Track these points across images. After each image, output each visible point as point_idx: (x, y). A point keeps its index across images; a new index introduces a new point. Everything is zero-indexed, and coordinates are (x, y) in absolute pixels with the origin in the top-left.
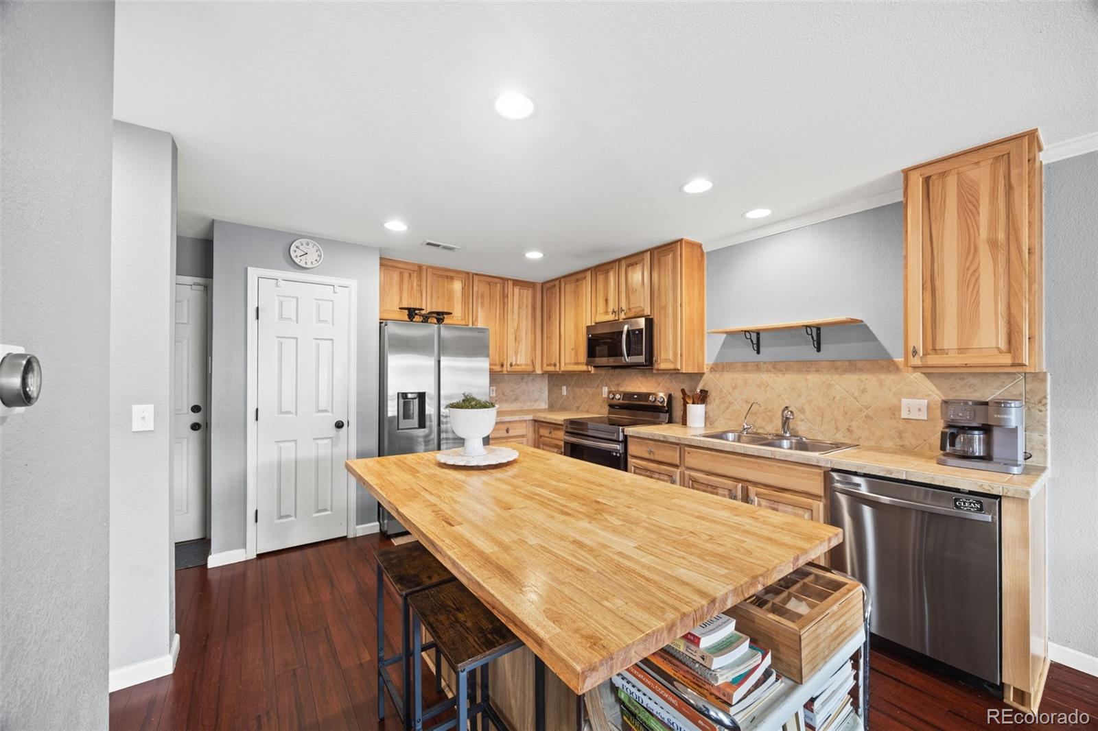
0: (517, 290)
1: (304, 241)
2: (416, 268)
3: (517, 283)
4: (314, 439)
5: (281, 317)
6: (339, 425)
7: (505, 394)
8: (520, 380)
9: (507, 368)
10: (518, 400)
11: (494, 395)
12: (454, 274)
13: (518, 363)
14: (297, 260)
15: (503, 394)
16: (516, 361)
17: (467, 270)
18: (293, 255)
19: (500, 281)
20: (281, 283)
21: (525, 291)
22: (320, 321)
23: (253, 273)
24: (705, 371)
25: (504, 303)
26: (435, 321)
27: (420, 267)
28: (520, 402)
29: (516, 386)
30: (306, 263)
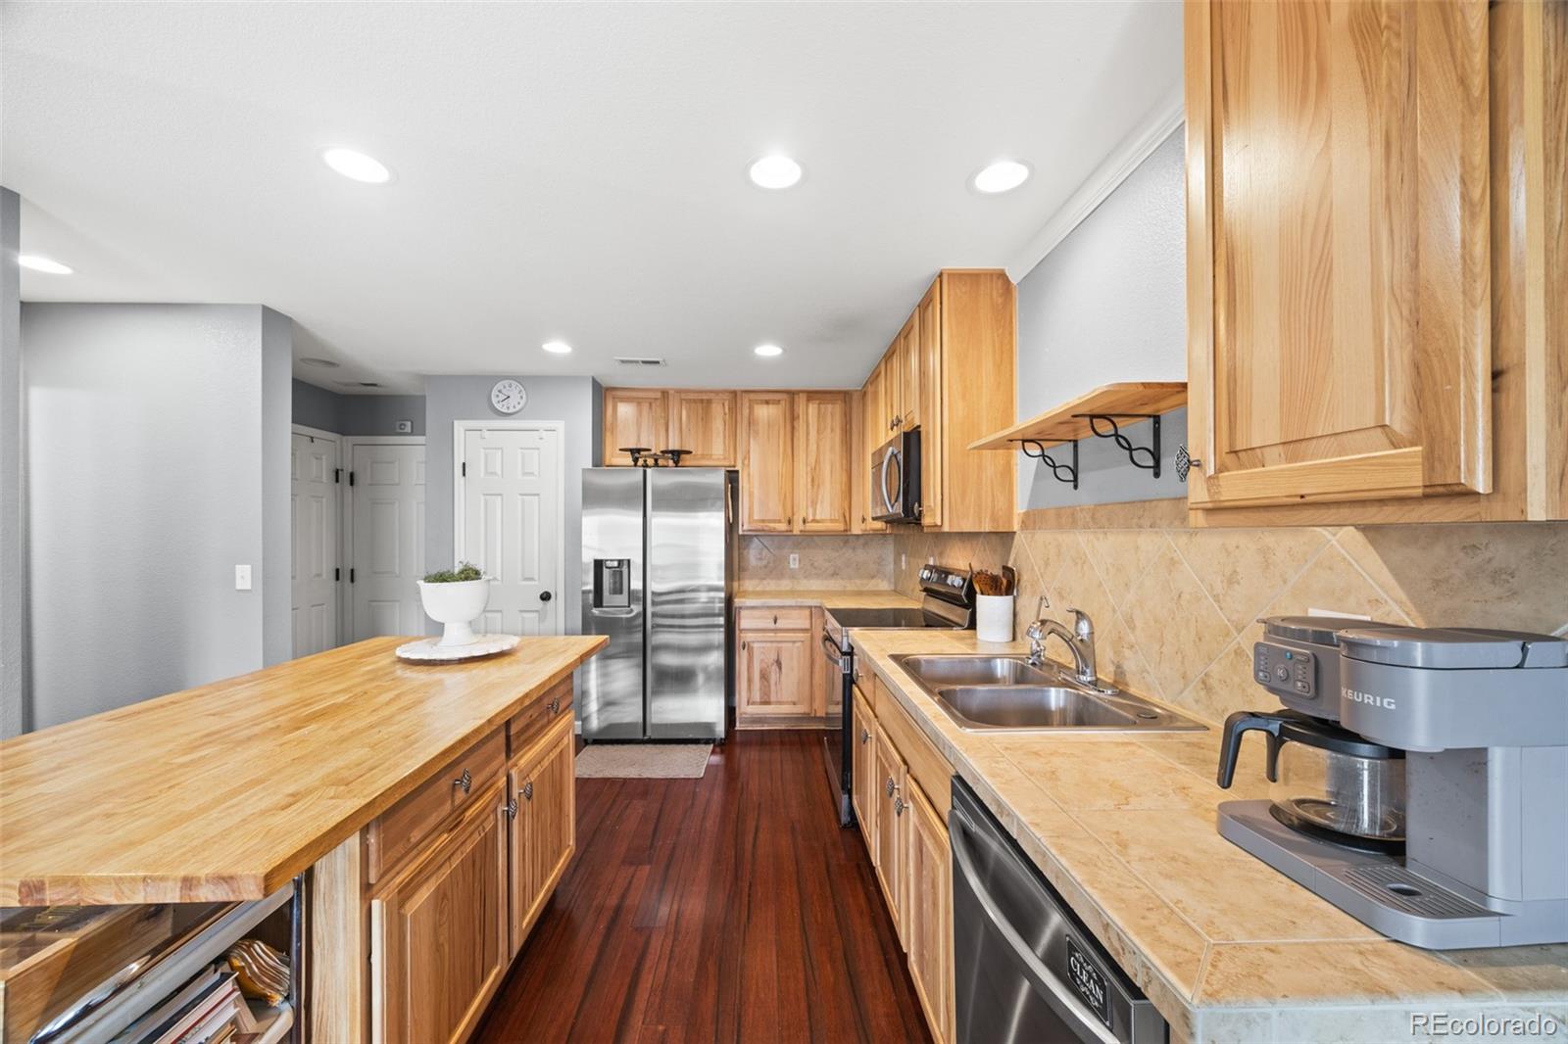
0: (813, 408)
1: (506, 382)
2: (659, 395)
3: (812, 395)
4: (521, 611)
5: (487, 473)
6: (546, 597)
7: (816, 564)
8: (842, 544)
9: (798, 527)
10: (838, 574)
11: (797, 566)
12: (712, 396)
13: (818, 517)
14: (498, 407)
15: (812, 565)
16: (814, 514)
17: (733, 388)
18: (494, 400)
19: (785, 396)
20: (487, 434)
21: (830, 406)
22: (525, 474)
23: (460, 426)
24: (1016, 527)
25: (793, 428)
26: (671, 463)
27: (665, 393)
28: (842, 579)
29: (837, 554)
30: (508, 408)
